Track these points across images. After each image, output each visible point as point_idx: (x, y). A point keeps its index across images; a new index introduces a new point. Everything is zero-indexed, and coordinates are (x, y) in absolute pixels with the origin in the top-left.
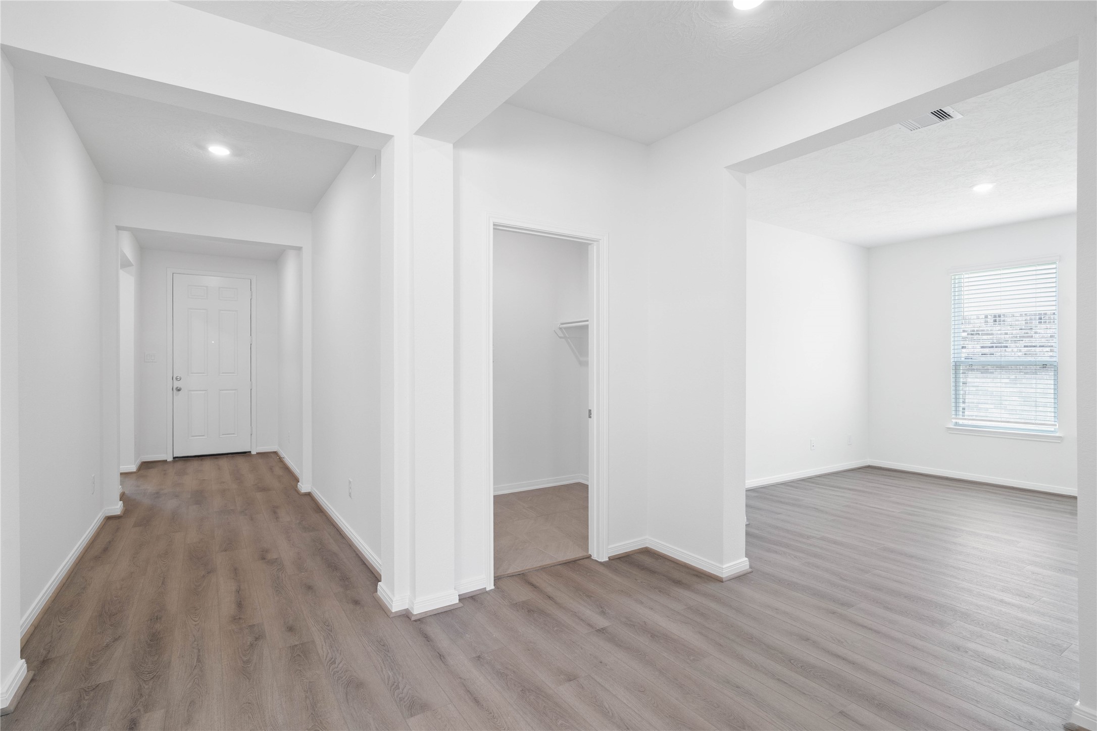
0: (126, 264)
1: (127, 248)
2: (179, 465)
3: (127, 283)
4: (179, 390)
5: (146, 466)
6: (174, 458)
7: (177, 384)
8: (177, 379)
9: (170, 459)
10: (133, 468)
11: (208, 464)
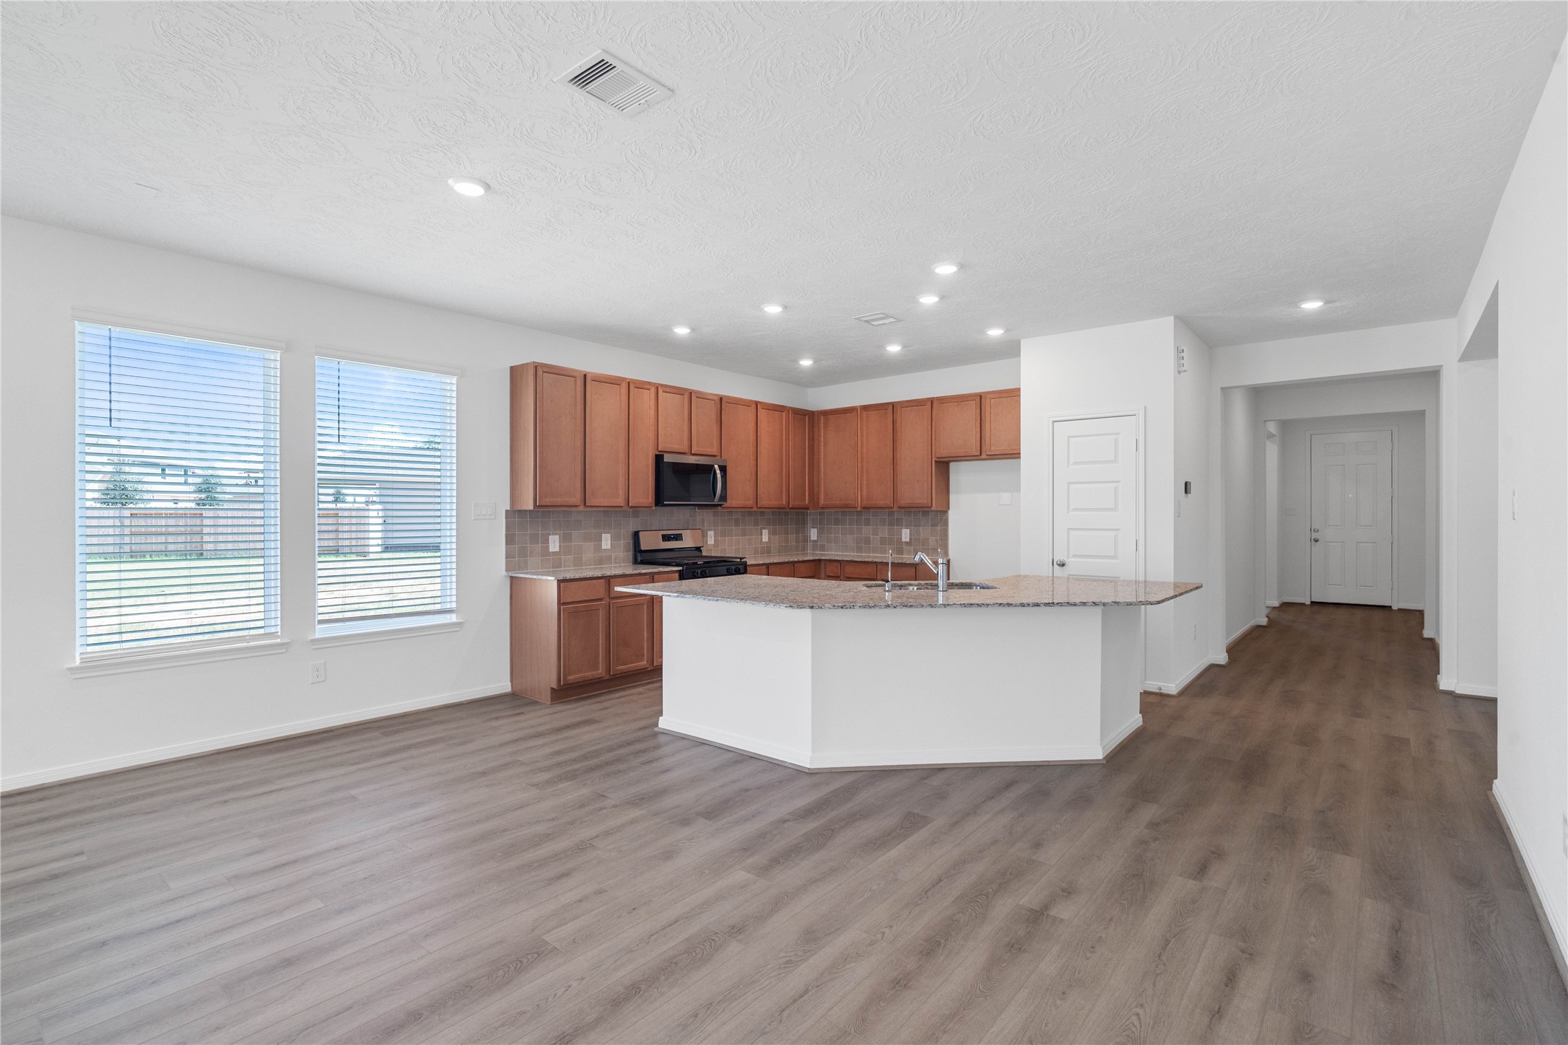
0: (1271, 436)
1: (1272, 427)
2: (1316, 608)
3: (1272, 452)
4: (1316, 541)
5: (1286, 606)
6: (1312, 602)
7: (1315, 535)
8: (1314, 530)
9: (1308, 602)
10: (1276, 604)
11: (1341, 613)
